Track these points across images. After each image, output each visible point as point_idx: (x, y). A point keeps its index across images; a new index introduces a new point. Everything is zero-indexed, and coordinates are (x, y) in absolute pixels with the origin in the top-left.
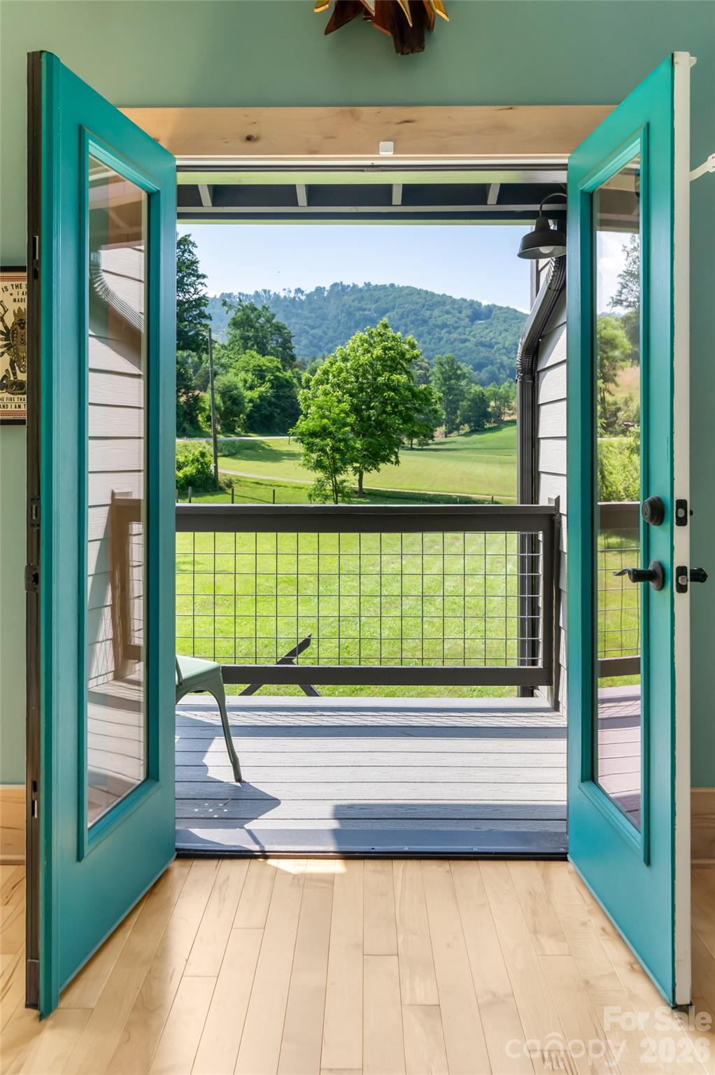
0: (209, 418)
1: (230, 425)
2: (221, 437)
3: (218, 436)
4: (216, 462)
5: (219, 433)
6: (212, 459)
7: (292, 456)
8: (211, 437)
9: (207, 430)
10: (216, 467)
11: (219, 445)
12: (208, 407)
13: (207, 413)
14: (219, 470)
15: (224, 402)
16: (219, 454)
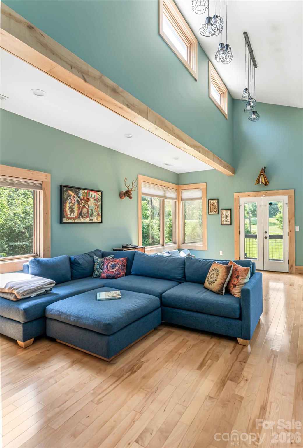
0: (248, 213)
1: (255, 214)
2: (252, 219)
3: (251, 218)
4: (250, 227)
5: (251, 217)
6: (249, 226)
7: (275, 224)
8: (248, 218)
9: (247, 216)
10: (250, 228)
11: (251, 221)
12: (247, 209)
13: (247, 211)
14: (251, 229)
15: (253, 207)
16: (251, 224)
